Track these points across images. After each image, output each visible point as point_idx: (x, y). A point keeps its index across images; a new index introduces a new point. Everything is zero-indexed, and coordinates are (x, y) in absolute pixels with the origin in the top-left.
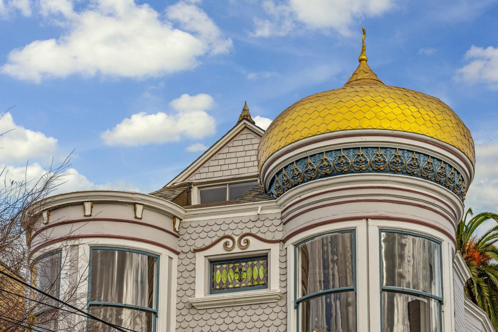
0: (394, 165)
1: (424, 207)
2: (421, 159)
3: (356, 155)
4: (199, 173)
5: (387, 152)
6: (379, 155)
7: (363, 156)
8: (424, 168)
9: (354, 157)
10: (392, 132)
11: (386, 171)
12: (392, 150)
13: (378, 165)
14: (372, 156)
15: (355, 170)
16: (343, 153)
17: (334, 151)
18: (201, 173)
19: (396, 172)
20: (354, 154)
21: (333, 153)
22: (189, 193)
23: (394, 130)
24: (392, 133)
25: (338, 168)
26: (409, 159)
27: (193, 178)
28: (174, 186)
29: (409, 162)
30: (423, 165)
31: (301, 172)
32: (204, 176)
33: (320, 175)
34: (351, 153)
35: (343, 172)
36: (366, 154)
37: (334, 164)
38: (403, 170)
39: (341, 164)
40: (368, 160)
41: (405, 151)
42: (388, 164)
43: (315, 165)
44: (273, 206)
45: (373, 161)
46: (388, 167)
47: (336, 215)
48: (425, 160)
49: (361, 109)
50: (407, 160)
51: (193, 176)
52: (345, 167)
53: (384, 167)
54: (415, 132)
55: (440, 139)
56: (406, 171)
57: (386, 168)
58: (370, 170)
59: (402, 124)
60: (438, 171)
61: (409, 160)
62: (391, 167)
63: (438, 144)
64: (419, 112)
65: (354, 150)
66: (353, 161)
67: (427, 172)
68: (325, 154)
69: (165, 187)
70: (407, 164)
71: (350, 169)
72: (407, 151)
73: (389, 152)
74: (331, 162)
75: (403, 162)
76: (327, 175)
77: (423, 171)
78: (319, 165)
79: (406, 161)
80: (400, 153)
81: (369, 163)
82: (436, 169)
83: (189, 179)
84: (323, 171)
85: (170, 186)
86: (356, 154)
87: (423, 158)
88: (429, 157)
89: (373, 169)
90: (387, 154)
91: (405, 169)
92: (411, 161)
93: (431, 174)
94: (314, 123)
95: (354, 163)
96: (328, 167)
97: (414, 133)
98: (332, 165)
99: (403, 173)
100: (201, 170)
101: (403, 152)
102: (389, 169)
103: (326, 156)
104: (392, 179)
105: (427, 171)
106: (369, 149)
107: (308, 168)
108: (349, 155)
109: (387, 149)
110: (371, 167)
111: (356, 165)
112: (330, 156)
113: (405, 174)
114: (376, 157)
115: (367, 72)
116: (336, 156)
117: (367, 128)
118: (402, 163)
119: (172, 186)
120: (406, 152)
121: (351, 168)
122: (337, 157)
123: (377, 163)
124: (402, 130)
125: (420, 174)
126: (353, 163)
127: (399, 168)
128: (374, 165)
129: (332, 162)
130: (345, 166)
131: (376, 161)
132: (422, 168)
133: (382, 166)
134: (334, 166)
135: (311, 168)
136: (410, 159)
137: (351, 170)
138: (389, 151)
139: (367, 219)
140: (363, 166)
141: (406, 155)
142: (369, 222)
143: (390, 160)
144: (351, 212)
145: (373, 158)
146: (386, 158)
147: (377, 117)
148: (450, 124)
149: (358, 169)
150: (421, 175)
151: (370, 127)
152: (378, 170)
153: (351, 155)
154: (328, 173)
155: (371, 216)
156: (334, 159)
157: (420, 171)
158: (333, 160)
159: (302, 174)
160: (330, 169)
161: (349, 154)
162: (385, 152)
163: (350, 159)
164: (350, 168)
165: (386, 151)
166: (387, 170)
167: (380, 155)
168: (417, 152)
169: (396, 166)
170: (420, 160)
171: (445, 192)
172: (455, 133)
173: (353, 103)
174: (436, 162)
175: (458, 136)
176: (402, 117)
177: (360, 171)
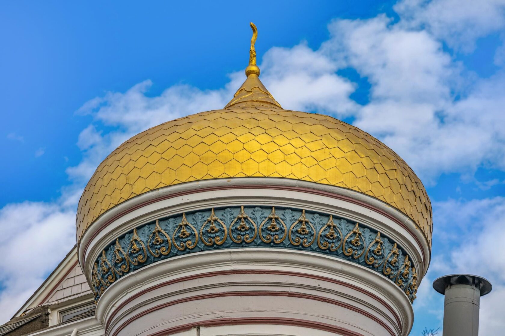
0: (238, 234)
1: (299, 295)
2: (287, 217)
3: (178, 226)
4: (62, 288)
5: (225, 215)
6: (212, 221)
7: (188, 227)
8: (292, 231)
9: (175, 230)
10: (228, 181)
11: (228, 245)
12: (234, 211)
13: (212, 238)
14: (201, 225)
15: (178, 250)
16: (158, 227)
17: (147, 226)
18: (64, 289)
19: (243, 244)
20: (175, 226)
21: (146, 228)
22: (45, 323)
23: (231, 178)
24: (229, 183)
25: (154, 251)
26: (263, 220)
27: (55, 298)
28: (26, 314)
29: (263, 226)
30: (290, 227)
31: (110, 266)
32: (68, 292)
33: (133, 266)
34: (171, 224)
35: (163, 257)
36: (193, 223)
37: (147, 246)
38: (255, 240)
39: (156, 245)
40: (196, 232)
41: (257, 209)
42: (228, 234)
43: (125, 251)
44: (93, 326)
45: (202, 232)
46: (229, 239)
47: (154, 327)
48: (294, 219)
49: (178, 152)
50: (260, 222)
51: (53, 295)
52: (164, 249)
53: (222, 239)
54: (266, 175)
55: (315, 180)
56: (262, 241)
57: (227, 240)
58: (202, 247)
59: (244, 166)
60: (322, 234)
61: (263, 223)
62: (234, 237)
63: (315, 189)
64: (274, 142)
65: (176, 219)
66: (174, 236)
67: (299, 237)
68: (136, 232)
69: (14, 317)
70: (260, 230)
71: (172, 251)
72: (260, 209)
73: (228, 214)
74: (142, 243)
75: (252, 227)
76: (141, 265)
77: (291, 236)
78: (129, 251)
79: (259, 224)
80: (247, 213)
81: (197, 236)
82: (318, 230)
83: (48, 301)
84: (134, 260)
85: (21, 316)
86: (177, 224)
87: (291, 215)
88: (302, 213)
89: (205, 245)
90: (225, 218)
91: (258, 238)
92: (268, 223)
93: (310, 240)
94: (116, 186)
95: (176, 239)
96: (140, 253)
97: (265, 177)
98: (145, 249)
99: (258, 245)
100: (65, 284)
101: (254, 211)
102: (231, 242)
103: (137, 234)
104: (235, 256)
105: (299, 235)
106: (197, 214)
107: (117, 258)
108: (168, 228)
109: (226, 210)
110: (203, 242)
111: (178, 243)
112: (143, 233)
113: (261, 246)
114: (208, 226)
115: (249, 92)
116: (149, 233)
117: (187, 181)
118: (252, 230)
119: (23, 315)
120: (259, 211)
121: (173, 248)
122: (151, 233)
123: (209, 235)
124: (244, 176)
125: (287, 243)
126: (174, 240)
127: (248, 238)
128: (206, 239)
129: (144, 243)
130: (163, 246)
131: (207, 231)
132: (290, 233)
133: (218, 238)
134: (148, 250)
135: (120, 257)
136: (265, 221)
137: (174, 253)
138: (229, 212)
139: (198, 329)
140: (190, 242)
141: (258, 214)
142: (201, 332)
143: (231, 227)
144: (174, 320)
145: (202, 228)
146: (223, 224)
147: (201, 161)
148: (338, 154)
149: (183, 249)
150: (291, 243)
151: (191, 179)
152: (214, 246)
153: (170, 229)
154: (142, 261)
155: (203, 322)
156: (147, 237)
157: (287, 238)
158: (145, 240)
159: (112, 269)
160: (143, 256)
161: (168, 226)
162: (223, 215)
163: (169, 235)
164: (171, 248)
165: (225, 213)
166: (228, 243)
167: (214, 220)
168: (277, 208)
169: (242, 235)
170: (285, 220)
171: (339, 266)
172: (350, 167)
173: (167, 144)
174: (317, 219)
175: (359, 170)
176: (243, 155)
177: (186, 250)
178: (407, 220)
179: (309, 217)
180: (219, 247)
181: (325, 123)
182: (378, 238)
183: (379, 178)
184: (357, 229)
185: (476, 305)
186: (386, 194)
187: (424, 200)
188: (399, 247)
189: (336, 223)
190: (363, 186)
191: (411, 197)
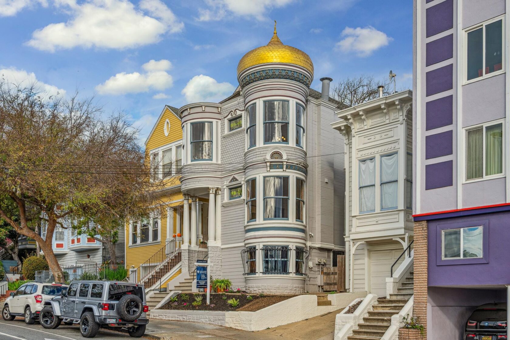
1: (280, 89)
2: (276, 71)
7: (257, 75)
14: (259, 75)
17: (249, 75)
20: (254, 75)
42: (264, 76)
48: (278, 72)
49: (253, 58)
50: (271, 73)
58: (259, 80)
64: (273, 54)
67: (279, 76)
68: (247, 77)
70: (271, 75)
73: (264, 72)
74: (248, 79)
76: (248, 84)
81: (258, 77)
82: (284, 74)
88: (280, 70)
92: (273, 73)
93: (282, 76)
94: (242, 66)
95: (254, 78)
96: (247, 82)
99: (271, 79)
101: (269, 71)
104: (266, 82)
118: (269, 75)
120: (271, 70)
123: (261, 77)
132: (277, 75)
139: (259, 99)
140: (257, 79)
147: (258, 60)
148: (288, 55)
152: (261, 79)
155: (260, 97)
160: (249, 82)
164: (253, 80)
167: (262, 73)
169: (267, 76)
171: (288, 82)
172: (291, 58)
173: (251, 56)
174: (284, 71)
175: (293, 58)
176: (267, 58)
177: (256, 81)
178: (305, 69)
179: (282, 71)
180: (263, 80)
181: (285, 48)
182: (298, 74)
183: (297, 60)
184: (293, 72)
185: (329, 84)
186: (299, 63)
187: (310, 63)
188: (303, 75)
189: (288, 72)
190: (293, 62)
191: (306, 63)
